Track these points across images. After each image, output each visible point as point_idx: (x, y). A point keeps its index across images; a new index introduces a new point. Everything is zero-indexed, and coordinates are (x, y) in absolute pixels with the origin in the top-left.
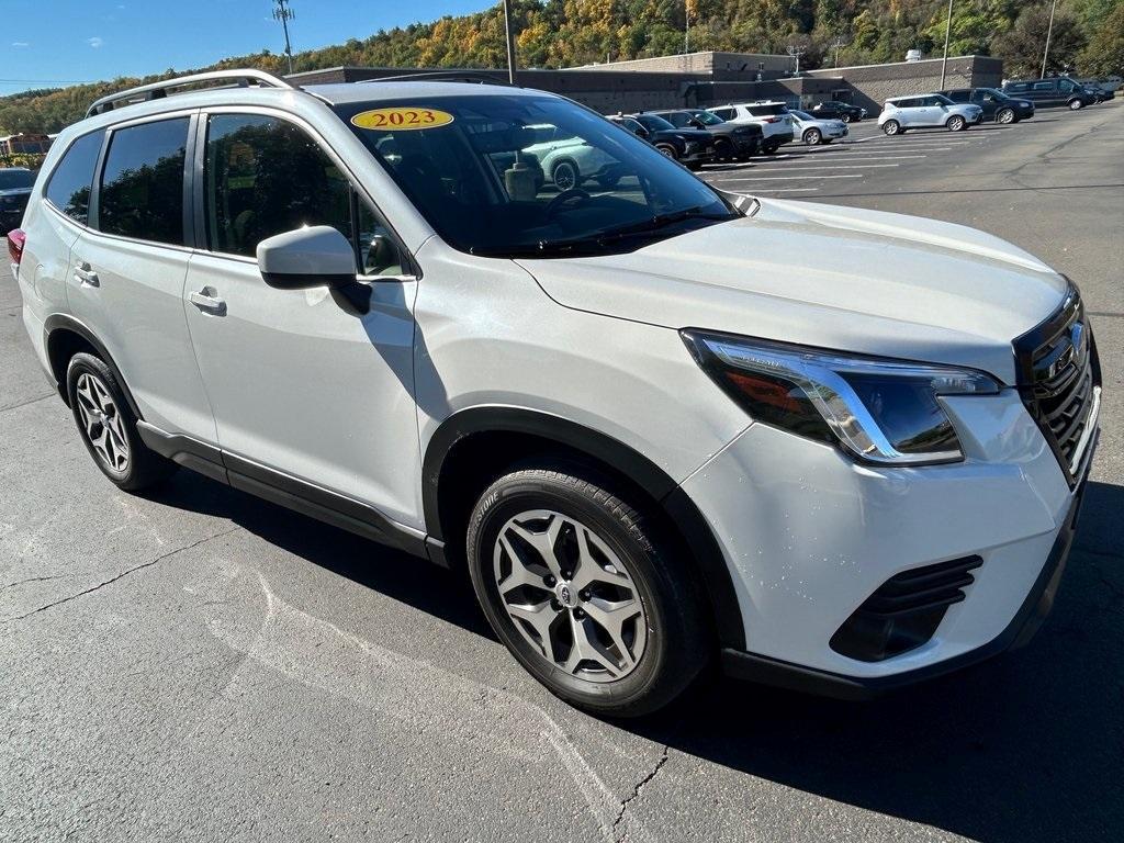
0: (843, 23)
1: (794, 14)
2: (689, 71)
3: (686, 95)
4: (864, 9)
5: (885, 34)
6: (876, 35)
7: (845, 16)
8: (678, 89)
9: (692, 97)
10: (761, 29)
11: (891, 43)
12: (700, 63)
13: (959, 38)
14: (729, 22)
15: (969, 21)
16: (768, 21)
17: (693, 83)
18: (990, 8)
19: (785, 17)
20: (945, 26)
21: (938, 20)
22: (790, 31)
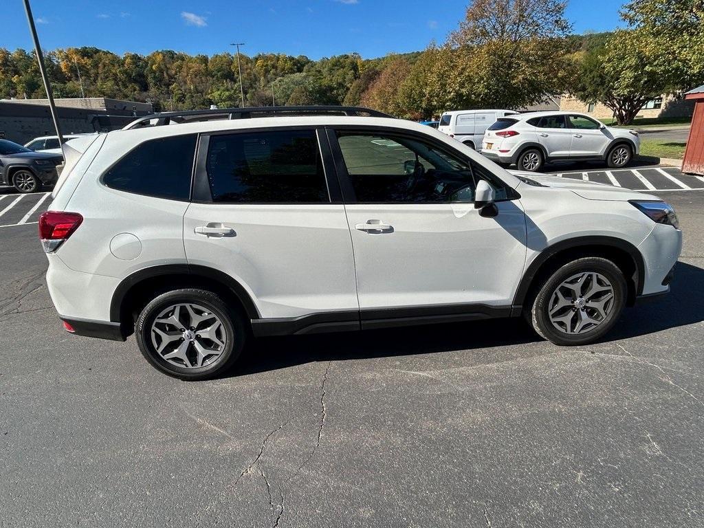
0: (164, 88)
1: (135, 81)
2: (90, 108)
3: (93, 122)
4: (174, 82)
5: (188, 96)
6: (184, 96)
7: (164, 85)
8: (86, 119)
9: (96, 123)
10: (116, 87)
11: (192, 100)
12: (97, 104)
13: (224, 101)
14: (95, 81)
15: (227, 93)
16: (120, 83)
17: (95, 116)
18: (234, 88)
19: (130, 82)
20: (216, 94)
21: (212, 92)
22: (135, 90)
